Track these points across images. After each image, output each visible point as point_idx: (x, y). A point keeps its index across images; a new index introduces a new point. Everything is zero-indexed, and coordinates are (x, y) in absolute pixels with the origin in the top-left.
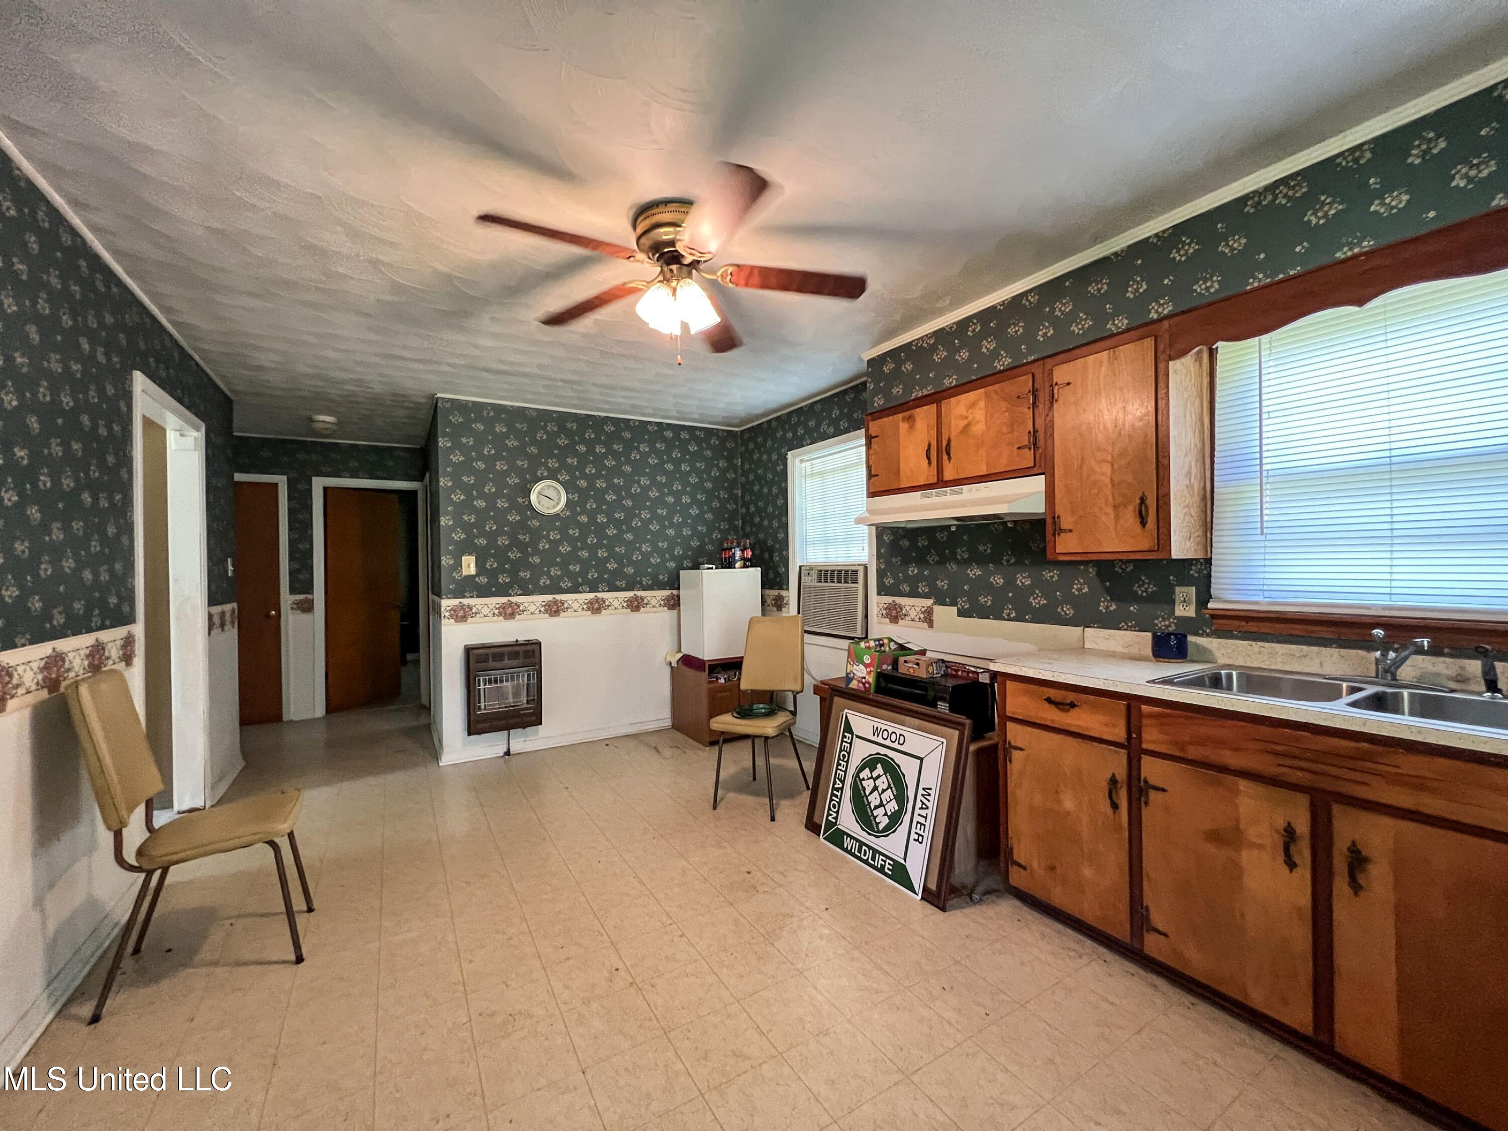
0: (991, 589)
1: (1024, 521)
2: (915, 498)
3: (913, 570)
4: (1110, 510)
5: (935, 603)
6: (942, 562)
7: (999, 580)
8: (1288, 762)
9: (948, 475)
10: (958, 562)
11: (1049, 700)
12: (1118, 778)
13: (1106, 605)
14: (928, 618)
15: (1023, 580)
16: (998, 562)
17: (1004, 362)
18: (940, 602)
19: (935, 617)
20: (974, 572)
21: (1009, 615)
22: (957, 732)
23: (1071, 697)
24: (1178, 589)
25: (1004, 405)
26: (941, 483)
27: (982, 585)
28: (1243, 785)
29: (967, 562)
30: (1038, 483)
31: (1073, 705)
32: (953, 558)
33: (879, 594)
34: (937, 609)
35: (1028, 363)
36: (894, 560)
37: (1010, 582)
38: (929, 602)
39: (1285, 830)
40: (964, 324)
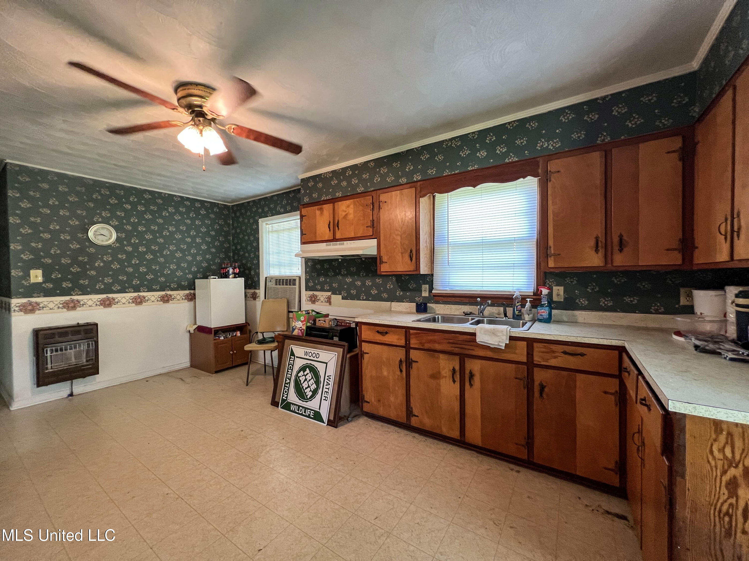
0: (356, 287)
1: (369, 258)
2: (323, 246)
3: (322, 279)
4: (400, 254)
5: (332, 294)
6: (336, 274)
7: (359, 283)
8: (454, 345)
9: (338, 236)
10: (342, 275)
11: (378, 332)
12: (402, 360)
13: (399, 293)
14: (329, 301)
15: (368, 283)
16: (359, 275)
17: (360, 189)
18: (334, 293)
19: (332, 300)
20: (349, 280)
21: (363, 298)
22: (342, 349)
23: (386, 329)
24: (423, 286)
25: (361, 208)
26: (334, 240)
27: (352, 284)
28: (441, 356)
29: (346, 275)
30: (374, 242)
31: (386, 333)
32: (340, 274)
33: (306, 290)
34: (333, 296)
35: (370, 191)
36: (313, 274)
37: (363, 284)
38: (329, 293)
39: (453, 370)
40: (344, 170)
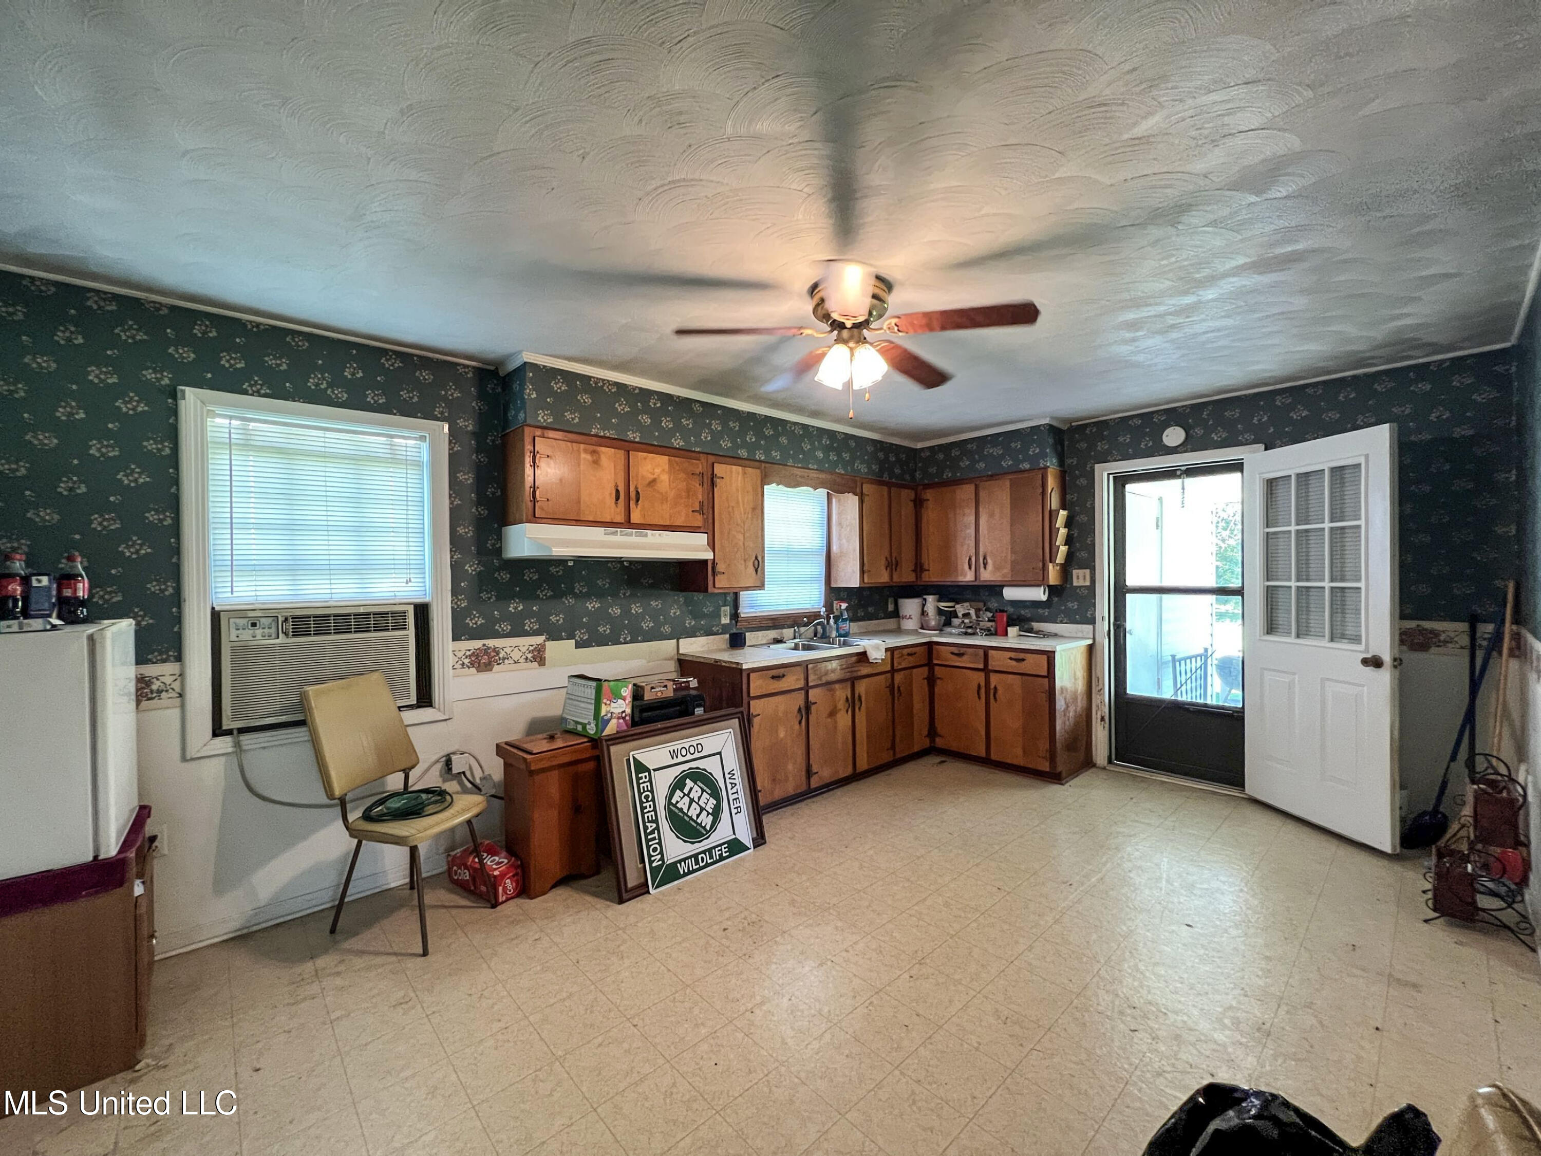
2: (598, 533)
3: (516, 606)
4: (743, 562)
5: (548, 639)
6: (558, 595)
7: (616, 611)
9: (636, 518)
10: (576, 596)
12: (801, 706)
13: (689, 623)
14: (539, 657)
15: (636, 609)
16: (615, 595)
17: (678, 442)
18: (554, 635)
19: (548, 654)
20: (592, 605)
21: (625, 639)
23: (781, 671)
25: (682, 475)
26: (628, 524)
27: (602, 616)
28: (837, 686)
29: (587, 596)
31: (784, 676)
32: (570, 592)
33: (456, 638)
34: (550, 645)
37: (626, 612)
38: (540, 639)
39: (846, 699)
